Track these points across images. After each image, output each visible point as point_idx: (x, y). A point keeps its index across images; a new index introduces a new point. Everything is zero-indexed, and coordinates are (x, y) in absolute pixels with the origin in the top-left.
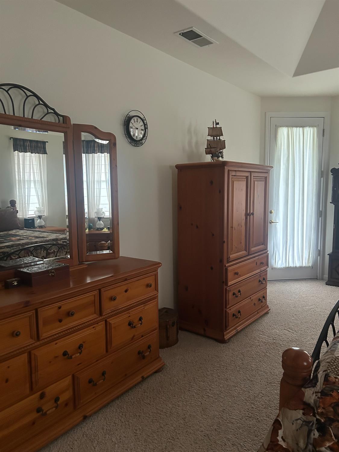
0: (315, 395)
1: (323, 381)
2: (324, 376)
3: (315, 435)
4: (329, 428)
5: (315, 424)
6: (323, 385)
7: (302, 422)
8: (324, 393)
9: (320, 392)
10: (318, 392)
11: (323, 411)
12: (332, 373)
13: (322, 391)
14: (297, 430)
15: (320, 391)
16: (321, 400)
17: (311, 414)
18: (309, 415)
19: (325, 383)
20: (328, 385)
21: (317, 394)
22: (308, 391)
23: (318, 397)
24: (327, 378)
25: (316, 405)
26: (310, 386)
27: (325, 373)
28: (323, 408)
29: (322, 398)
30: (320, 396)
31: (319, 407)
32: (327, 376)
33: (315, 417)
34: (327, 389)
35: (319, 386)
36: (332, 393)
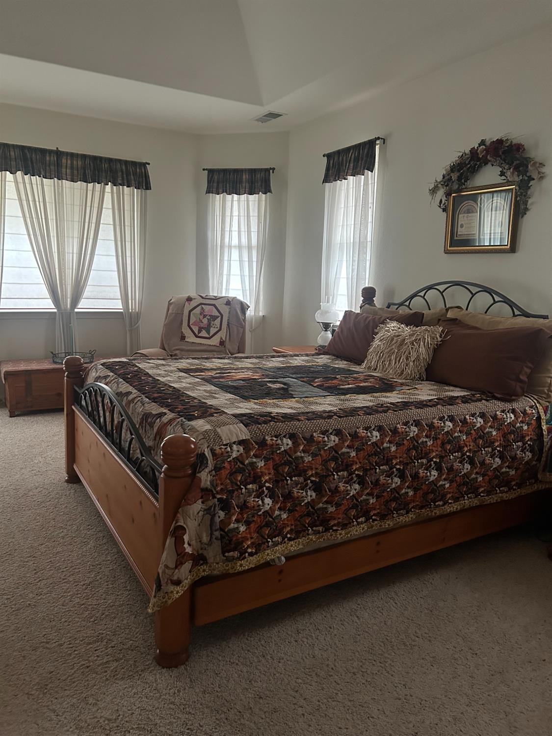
0: (209, 475)
1: (212, 458)
2: (210, 451)
3: (221, 516)
4: (231, 501)
5: (217, 506)
6: (214, 461)
7: (203, 512)
8: (217, 469)
9: (214, 470)
10: (212, 471)
11: (222, 487)
12: (215, 446)
13: (215, 467)
14: (199, 525)
15: (213, 468)
16: (217, 477)
17: (211, 498)
18: (208, 500)
19: (215, 458)
20: (218, 458)
21: (211, 473)
22: (203, 474)
23: (213, 476)
24: (214, 453)
25: (213, 486)
26: (203, 468)
27: (209, 449)
28: (221, 484)
29: (217, 474)
30: (214, 474)
31: (217, 485)
32: (213, 451)
33: (216, 498)
34: (219, 462)
35: (211, 464)
36: (224, 465)
